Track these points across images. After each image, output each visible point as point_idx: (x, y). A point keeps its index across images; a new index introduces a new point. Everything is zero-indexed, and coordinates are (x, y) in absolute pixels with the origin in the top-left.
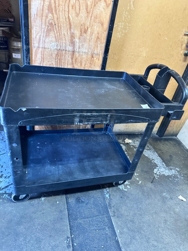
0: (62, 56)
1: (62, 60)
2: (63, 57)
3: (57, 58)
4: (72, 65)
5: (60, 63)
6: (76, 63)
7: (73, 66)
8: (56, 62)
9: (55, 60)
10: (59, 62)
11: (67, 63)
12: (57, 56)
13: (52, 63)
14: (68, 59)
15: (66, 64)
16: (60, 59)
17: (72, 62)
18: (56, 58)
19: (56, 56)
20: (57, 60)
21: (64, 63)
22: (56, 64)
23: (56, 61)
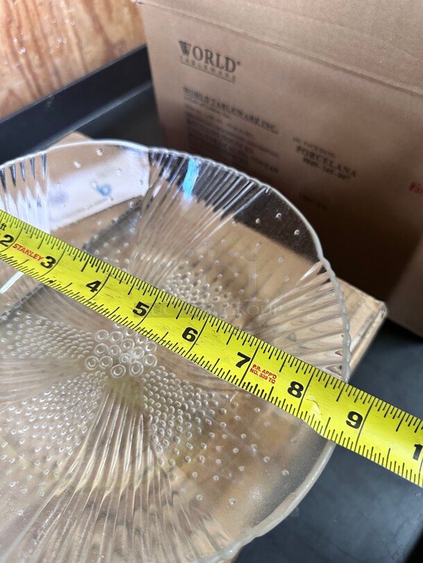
0: (38, 15)
1: (45, 37)
2: (45, 17)
3: (21, 44)
4: (100, 40)
5: (42, 64)
6: (114, 14)
7: (107, 42)
8: (24, 76)
9: (14, 66)
10: (35, 60)
11: (74, 40)
12: (13, 32)
13: (11, 92)
14: (72, 17)
15: (71, 50)
16: (35, 41)
17: (95, 19)
18: (11, 46)
19: (9, 36)
20: (23, 61)
21: (61, 51)
22: (27, 82)
23: (20, 68)
